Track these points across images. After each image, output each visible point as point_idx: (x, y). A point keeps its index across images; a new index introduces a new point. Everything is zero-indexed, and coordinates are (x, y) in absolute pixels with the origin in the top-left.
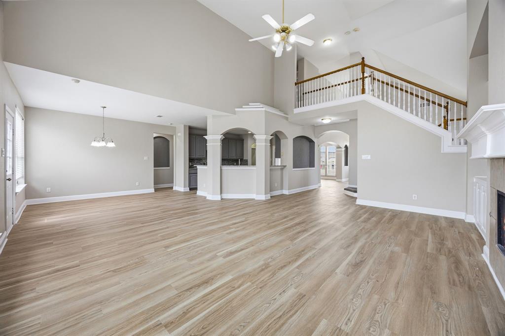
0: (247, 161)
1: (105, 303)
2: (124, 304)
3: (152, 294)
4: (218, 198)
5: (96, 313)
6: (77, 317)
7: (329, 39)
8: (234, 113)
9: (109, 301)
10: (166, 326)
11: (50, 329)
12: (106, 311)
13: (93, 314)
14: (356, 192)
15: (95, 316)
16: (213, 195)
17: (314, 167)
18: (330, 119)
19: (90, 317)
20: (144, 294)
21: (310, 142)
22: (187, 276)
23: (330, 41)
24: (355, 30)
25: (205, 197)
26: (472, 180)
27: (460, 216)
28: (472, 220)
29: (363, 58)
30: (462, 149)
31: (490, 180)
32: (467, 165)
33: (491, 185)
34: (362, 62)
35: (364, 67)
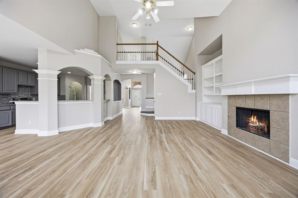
0: (64, 96)
4: (56, 132)
7: (136, 24)
8: (74, 53)
14: (154, 113)
16: (48, 131)
17: (121, 100)
18: (137, 71)
21: (118, 84)
23: (136, 25)
24: (150, 25)
25: (36, 135)
26: (198, 104)
27: (193, 118)
28: (198, 119)
29: (157, 42)
30: (194, 91)
31: (228, 103)
32: (196, 98)
33: (229, 105)
34: (157, 44)
35: (158, 46)
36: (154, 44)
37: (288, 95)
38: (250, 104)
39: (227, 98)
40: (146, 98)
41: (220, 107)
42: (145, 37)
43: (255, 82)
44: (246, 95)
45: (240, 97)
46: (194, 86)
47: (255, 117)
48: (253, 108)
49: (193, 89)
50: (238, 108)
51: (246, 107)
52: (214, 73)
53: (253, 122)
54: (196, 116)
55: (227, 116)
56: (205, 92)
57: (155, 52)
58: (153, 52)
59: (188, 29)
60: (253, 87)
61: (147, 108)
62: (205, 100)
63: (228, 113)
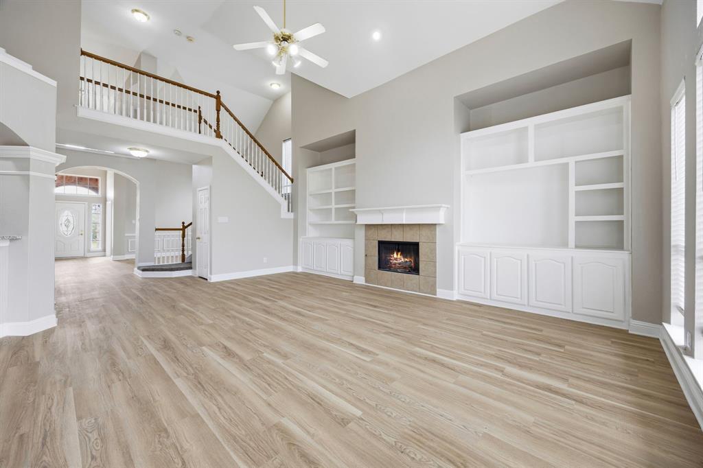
1: (524, 426)
2: (510, 409)
3: (477, 393)
5: (541, 425)
6: (562, 440)
7: (147, 16)
9: (519, 425)
10: (502, 371)
11: (598, 454)
12: (531, 419)
13: (544, 427)
15: (544, 423)
18: (147, 151)
19: (549, 427)
20: (484, 399)
22: (431, 375)
24: (190, 39)
26: (300, 240)
27: (290, 269)
28: (300, 269)
29: (218, 92)
30: (291, 215)
31: (366, 236)
32: (296, 228)
33: (367, 239)
34: (218, 97)
35: (219, 104)
36: (211, 96)
37: (436, 224)
38: (397, 237)
39: (364, 228)
40: (157, 230)
41: (349, 242)
42: (155, 56)
43: (407, 209)
44: (392, 225)
45: (384, 227)
46: (290, 205)
47: (399, 253)
48: (402, 240)
49: (289, 211)
50: (380, 243)
51: (393, 240)
52: (333, 188)
53: (396, 259)
54: (295, 263)
55: (364, 255)
56: (312, 218)
57: (195, 111)
58: (190, 110)
59: (271, 85)
60: (404, 214)
61: (159, 258)
62: (312, 233)
63: (366, 250)
